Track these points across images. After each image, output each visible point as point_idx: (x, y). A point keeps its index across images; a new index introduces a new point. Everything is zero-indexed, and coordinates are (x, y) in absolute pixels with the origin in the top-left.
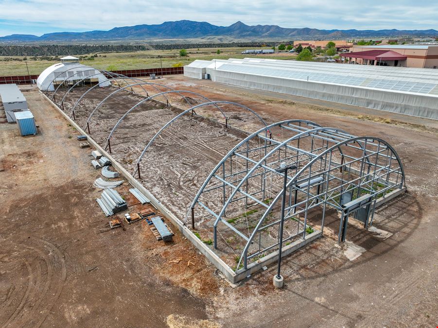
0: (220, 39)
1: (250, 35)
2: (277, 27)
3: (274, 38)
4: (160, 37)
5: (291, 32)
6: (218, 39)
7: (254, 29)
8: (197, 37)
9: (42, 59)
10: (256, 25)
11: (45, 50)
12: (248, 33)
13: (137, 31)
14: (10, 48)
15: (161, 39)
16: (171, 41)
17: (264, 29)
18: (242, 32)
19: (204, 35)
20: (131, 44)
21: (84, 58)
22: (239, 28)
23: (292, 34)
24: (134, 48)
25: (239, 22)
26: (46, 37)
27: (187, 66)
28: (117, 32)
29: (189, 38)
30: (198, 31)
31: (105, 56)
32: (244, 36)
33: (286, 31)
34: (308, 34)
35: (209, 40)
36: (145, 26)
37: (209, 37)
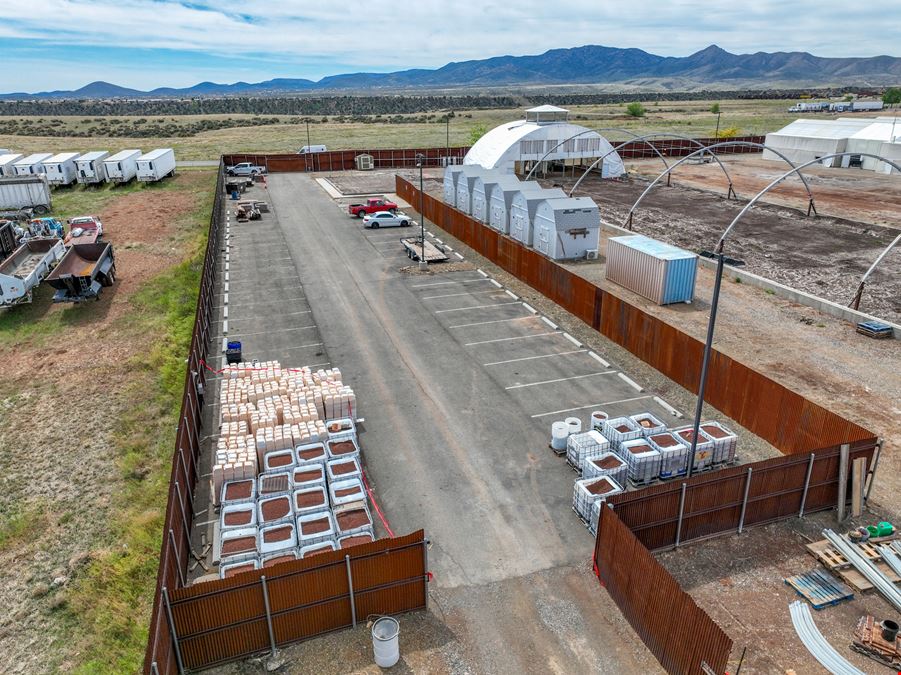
0: (667, 85)
1: (736, 75)
2: (806, 56)
3: (797, 81)
4: (538, 82)
5: (840, 68)
6: (663, 85)
7: (748, 61)
8: (615, 80)
9: (353, 121)
10: (752, 52)
11: (332, 105)
12: (733, 70)
13: (493, 70)
14: (276, 103)
15: (540, 84)
16: (562, 88)
17: (772, 61)
18: (718, 69)
19: (631, 76)
20: (481, 95)
21: (429, 118)
22: (714, 60)
23: (842, 71)
24: (493, 103)
25: (714, 48)
26: (327, 82)
27: (774, 134)
28: (455, 71)
29: (598, 82)
30: (619, 67)
31: (470, 117)
32: (722, 78)
33: (827, 65)
34: (885, 71)
35: (642, 87)
36: (509, 58)
37: (641, 80)
